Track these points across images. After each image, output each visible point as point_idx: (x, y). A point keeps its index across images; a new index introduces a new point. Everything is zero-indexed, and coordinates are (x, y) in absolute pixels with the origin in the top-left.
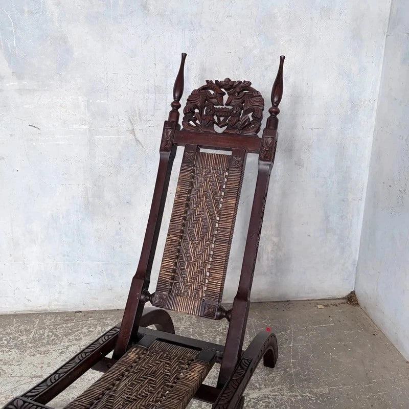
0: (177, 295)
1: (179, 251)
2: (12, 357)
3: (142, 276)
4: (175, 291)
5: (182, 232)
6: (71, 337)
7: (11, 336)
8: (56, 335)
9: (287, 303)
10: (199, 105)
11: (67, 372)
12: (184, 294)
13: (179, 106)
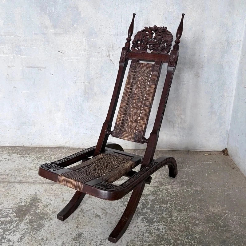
0: (124, 131)
1: (126, 111)
3: (108, 122)
5: (128, 102)
9: (188, 152)
10: (140, 39)
11: (70, 158)
12: (127, 131)
13: (131, 40)
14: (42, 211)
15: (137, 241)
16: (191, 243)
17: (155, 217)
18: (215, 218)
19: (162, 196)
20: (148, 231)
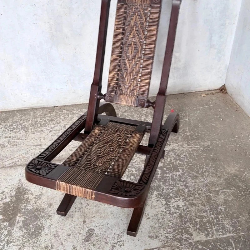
0: (121, 94)
1: (119, 66)
2: (21, 135)
3: (97, 83)
4: (119, 92)
5: (121, 53)
6: (54, 122)
7: (18, 123)
8: (45, 121)
9: (183, 95)
11: (59, 143)
12: (125, 94)
14: (35, 206)
15: (159, 228)
16: (218, 218)
17: (171, 191)
18: (234, 179)
19: (170, 160)
20: (168, 212)
